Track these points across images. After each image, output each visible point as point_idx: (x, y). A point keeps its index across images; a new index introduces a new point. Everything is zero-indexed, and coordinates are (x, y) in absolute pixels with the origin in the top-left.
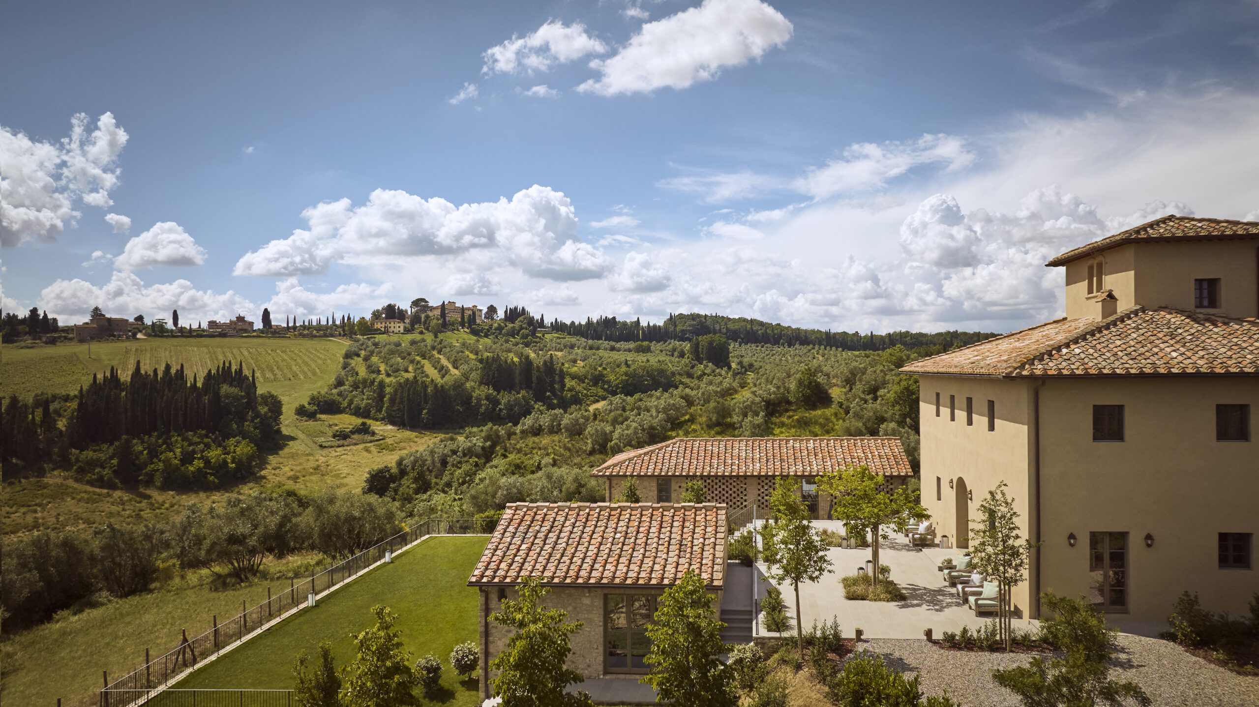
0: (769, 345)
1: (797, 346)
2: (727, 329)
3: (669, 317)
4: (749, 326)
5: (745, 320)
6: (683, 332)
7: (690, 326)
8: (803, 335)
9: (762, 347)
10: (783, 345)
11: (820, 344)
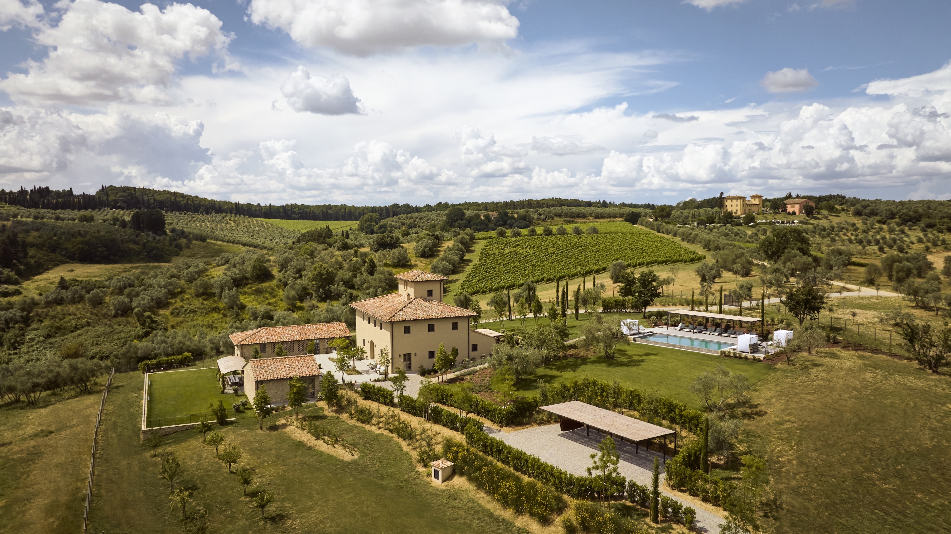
0: (190, 213)
1: (213, 214)
2: (154, 200)
3: (101, 188)
4: (173, 198)
5: (169, 192)
6: (116, 201)
7: (122, 196)
8: (217, 206)
9: (185, 214)
10: (202, 213)
11: (231, 213)
